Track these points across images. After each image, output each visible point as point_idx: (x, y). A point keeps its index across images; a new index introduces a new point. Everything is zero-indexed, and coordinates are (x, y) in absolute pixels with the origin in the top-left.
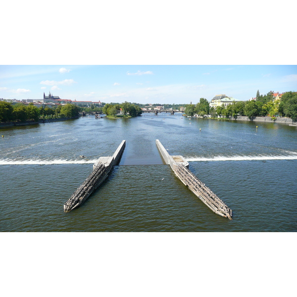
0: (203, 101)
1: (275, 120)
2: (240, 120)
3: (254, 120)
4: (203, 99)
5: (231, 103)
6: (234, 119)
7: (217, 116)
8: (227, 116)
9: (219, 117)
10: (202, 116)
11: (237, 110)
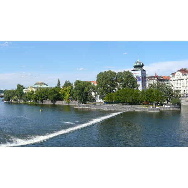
0: (20, 87)
1: (69, 103)
2: (45, 103)
3: (55, 104)
4: (20, 85)
5: (38, 89)
6: (41, 103)
7: (28, 101)
8: (36, 101)
9: (29, 101)
10: (16, 100)
11: (43, 95)
